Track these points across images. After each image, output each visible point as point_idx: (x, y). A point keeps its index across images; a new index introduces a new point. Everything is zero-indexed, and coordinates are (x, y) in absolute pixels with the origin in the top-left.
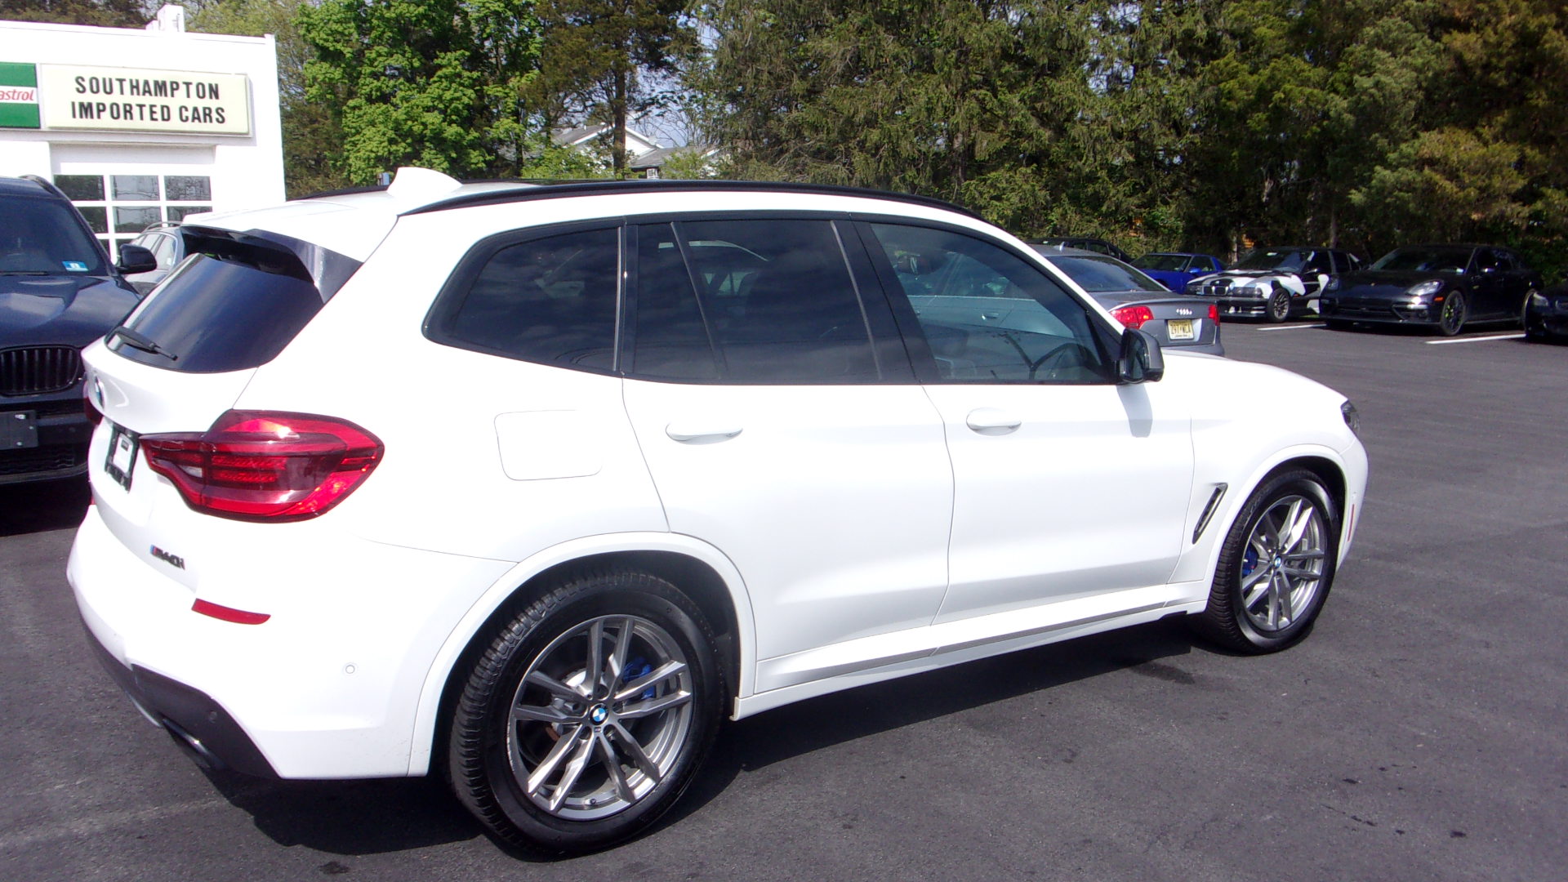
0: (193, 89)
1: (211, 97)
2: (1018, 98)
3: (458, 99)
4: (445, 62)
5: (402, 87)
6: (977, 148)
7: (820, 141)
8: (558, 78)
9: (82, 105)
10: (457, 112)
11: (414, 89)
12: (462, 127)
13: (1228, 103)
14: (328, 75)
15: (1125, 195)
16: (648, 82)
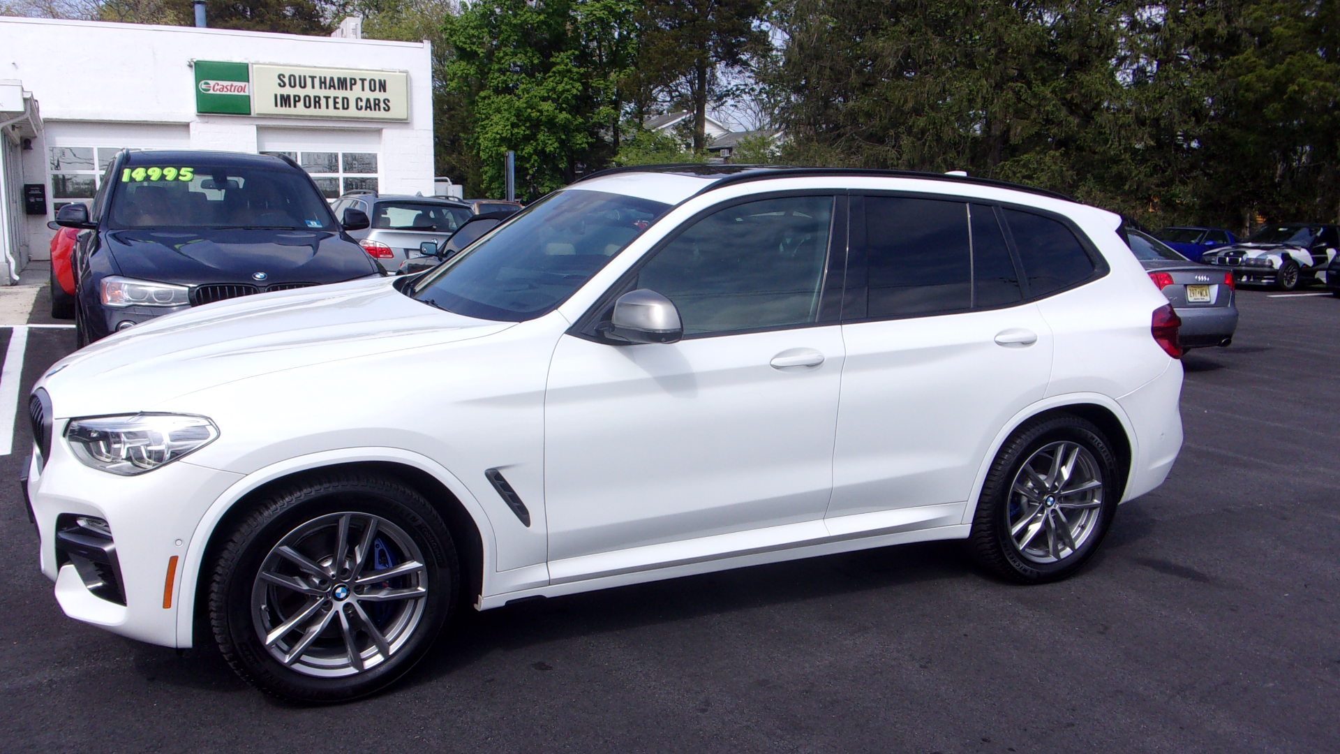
0: (367, 84)
1: (380, 91)
2: (1050, 89)
3: (568, 90)
4: (559, 60)
5: (523, 80)
6: (1012, 133)
7: (873, 126)
8: (651, 73)
9: (282, 96)
10: (567, 101)
11: (533, 82)
12: (570, 114)
13: (1246, 94)
14: (465, 71)
15: (1145, 175)
16: (726, 77)
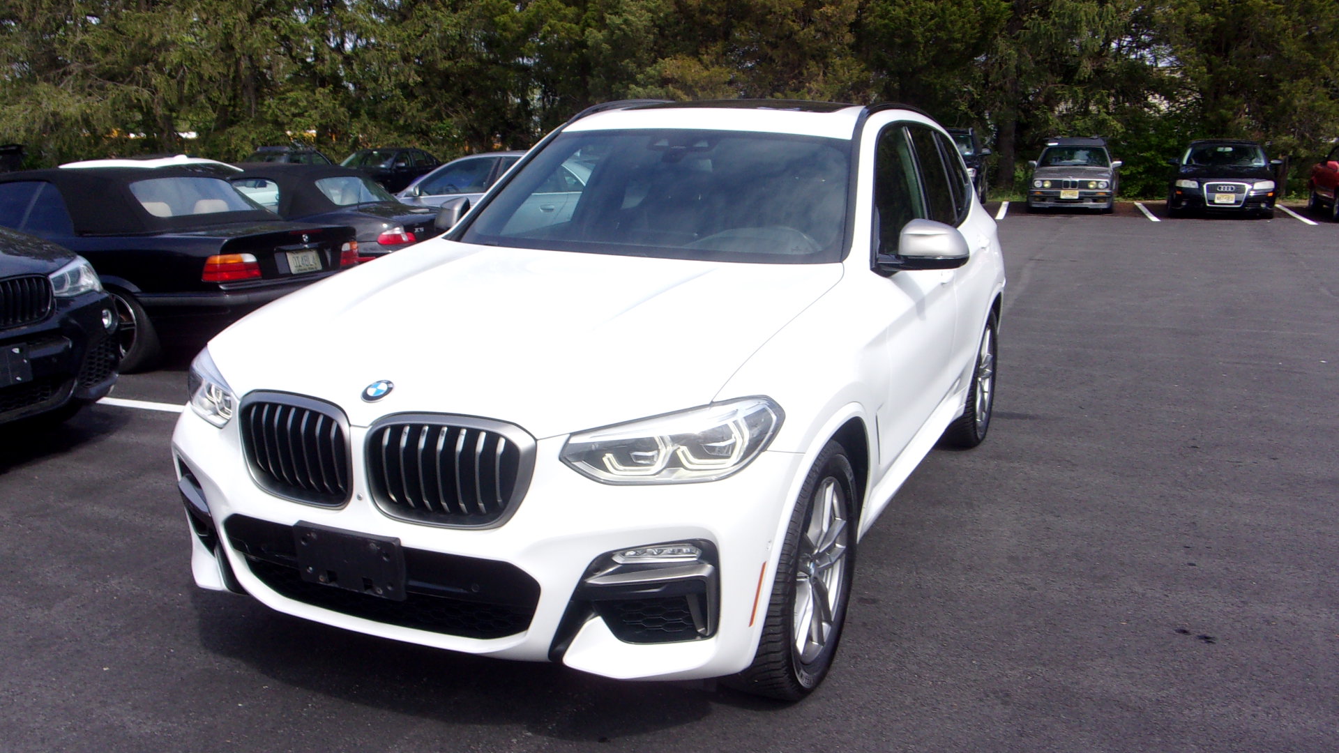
13: (504, 34)
